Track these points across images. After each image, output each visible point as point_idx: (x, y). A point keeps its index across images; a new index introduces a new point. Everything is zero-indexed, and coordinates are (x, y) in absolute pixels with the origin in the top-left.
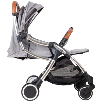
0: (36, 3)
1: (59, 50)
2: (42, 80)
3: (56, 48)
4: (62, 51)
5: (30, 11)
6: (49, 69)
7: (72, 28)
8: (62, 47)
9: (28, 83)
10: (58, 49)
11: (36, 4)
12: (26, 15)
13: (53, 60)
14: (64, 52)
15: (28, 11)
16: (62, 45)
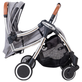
4: (51, 28)
13: (43, 38)
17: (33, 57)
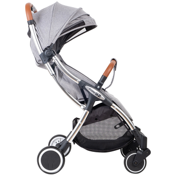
1: (94, 94)
2: (70, 142)
3: (90, 91)
4: (99, 96)
6: (80, 124)
8: (99, 90)
9: (50, 145)
10: (92, 93)
11: (88, 15)
13: (86, 111)
14: (102, 98)
16: (98, 87)
17: (67, 140)
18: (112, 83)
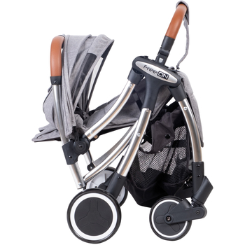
0: (87, 34)
1: (155, 75)
4: (166, 77)
5: (76, 67)
7: (181, 3)
8: (163, 65)
10: (151, 73)
11: (90, 37)
12: (70, 80)
13: (144, 111)
15: (71, 67)
16: (161, 60)
17: (119, 172)
18: (187, 49)
